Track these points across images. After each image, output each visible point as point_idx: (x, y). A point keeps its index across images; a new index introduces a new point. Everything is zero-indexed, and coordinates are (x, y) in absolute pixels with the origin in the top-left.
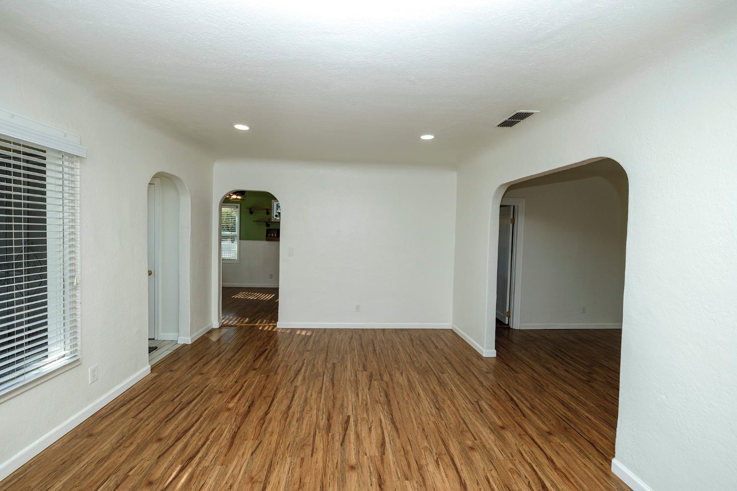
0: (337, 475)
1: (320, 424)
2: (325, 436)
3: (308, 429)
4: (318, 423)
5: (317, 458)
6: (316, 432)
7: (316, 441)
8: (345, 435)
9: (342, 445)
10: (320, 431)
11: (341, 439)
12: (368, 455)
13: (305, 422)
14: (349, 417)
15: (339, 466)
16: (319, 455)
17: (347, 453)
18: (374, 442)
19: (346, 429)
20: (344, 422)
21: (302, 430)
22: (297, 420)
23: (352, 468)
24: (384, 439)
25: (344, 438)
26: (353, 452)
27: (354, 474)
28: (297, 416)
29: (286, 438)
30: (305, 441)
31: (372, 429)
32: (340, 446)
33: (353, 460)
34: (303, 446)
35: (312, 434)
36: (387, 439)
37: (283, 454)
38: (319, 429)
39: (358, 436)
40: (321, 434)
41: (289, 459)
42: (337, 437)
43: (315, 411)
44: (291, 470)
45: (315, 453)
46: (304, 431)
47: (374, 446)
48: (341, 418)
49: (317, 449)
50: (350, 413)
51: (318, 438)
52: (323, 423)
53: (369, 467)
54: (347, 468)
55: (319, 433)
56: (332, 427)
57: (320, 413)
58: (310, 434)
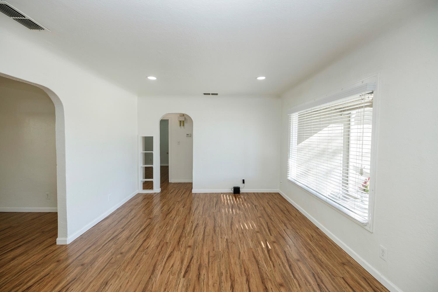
0: (197, 244)
1: (205, 271)
2: (202, 262)
3: (213, 267)
4: (207, 272)
5: (206, 250)
6: (208, 265)
7: (208, 258)
8: (190, 262)
9: (193, 257)
10: (205, 265)
11: (193, 260)
12: (180, 252)
13: (216, 272)
14: (184, 277)
15: (196, 247)
16: (205, 252)
17: (191, 253)
18: (174, 258)
19: (189, 266)
20: (188, 272)
21: (217, 266)
22: (222, 274)
23: (190, 247)
24: (167, 259)
25: (191, 260)
26: (187, 253)
27: (190, 244)
28: (223, 278)
29: (226, 261)
30: (214, 259)
31: (171, 266)
32: (194, 256)
33: (188, 250)
34: (214, 257)
35: (210, 263)
36: (165, 259)
37: (224, 253)
38: (206, 267)
39: (182, 262)
40: (205, 263)
41: (220, 250)
42: (195, 261)
43: (210, 283)
44: (218, 246)
45: (207, 253)
46: (216, 265)
47: (175, 256)
48: (190, 276)
49: (207, 255)
50: (182, 280)
51: (207, 261)
52: (204, 272)
53: (182, 246)
54: (192, 246)
55: (206, 264)
56: (197, 268)
57: (206, 280)
58: (212, 264)
